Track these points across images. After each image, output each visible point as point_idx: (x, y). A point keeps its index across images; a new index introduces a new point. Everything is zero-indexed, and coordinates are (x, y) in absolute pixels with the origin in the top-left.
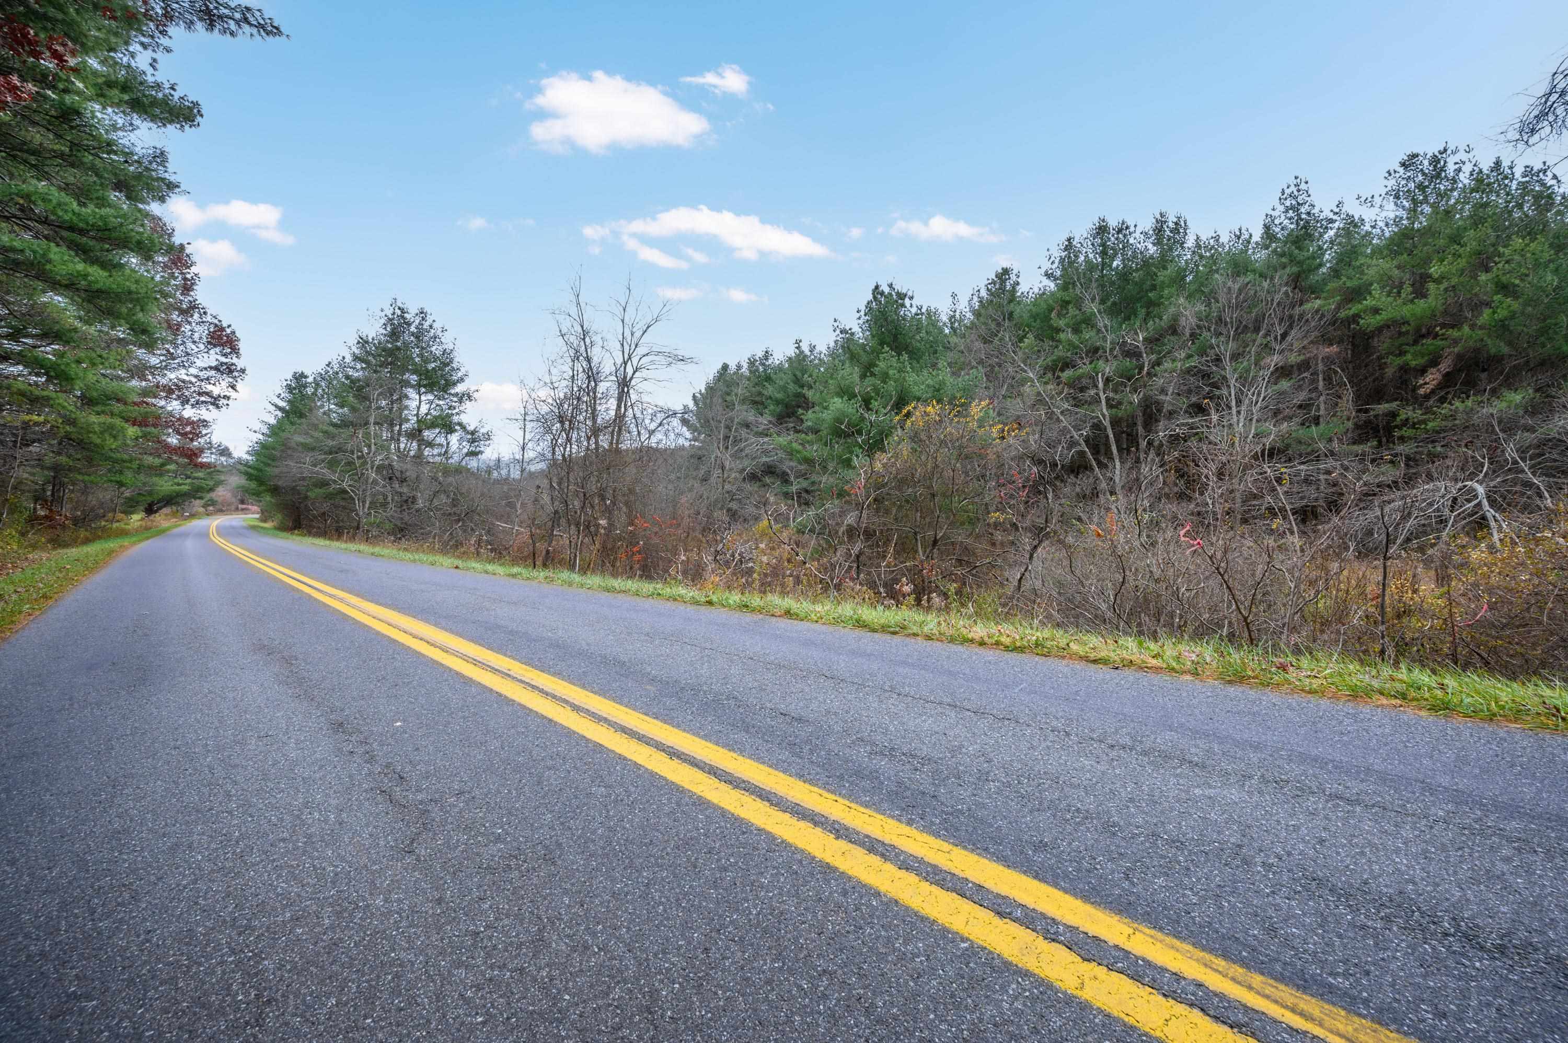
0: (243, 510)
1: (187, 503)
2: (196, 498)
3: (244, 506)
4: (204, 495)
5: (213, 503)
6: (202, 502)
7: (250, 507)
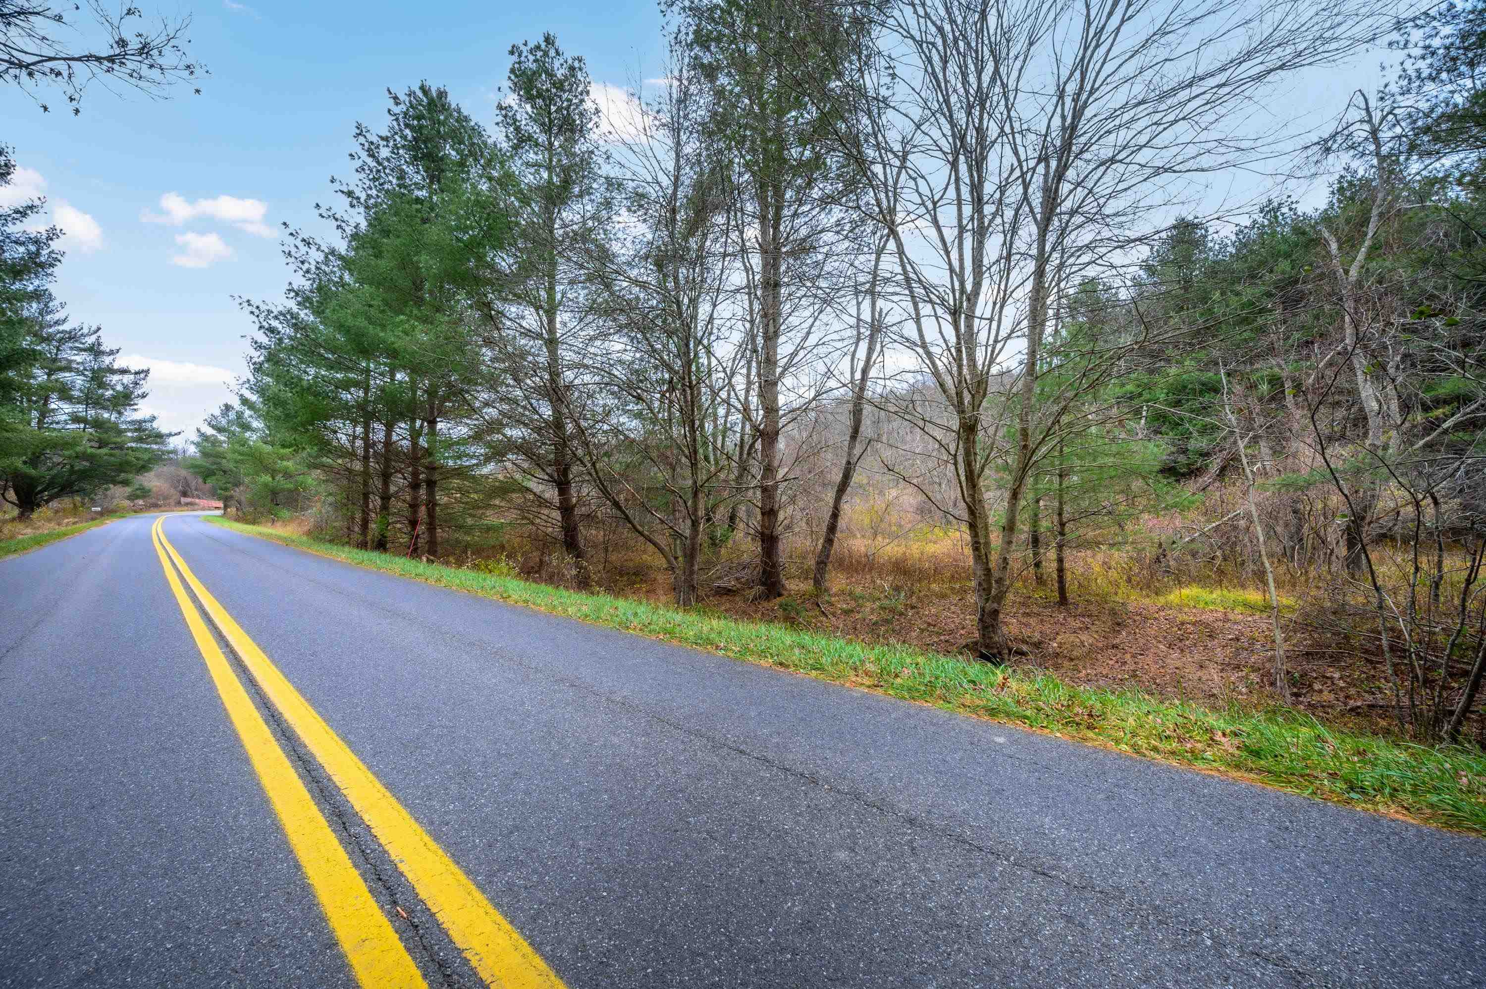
0: (187, 504)
1: (100, 492)
2: (115, 483)
3: (189, 500)
4: (130, 476)
5: (143, 493)
6: (128, 490)
7: (197, 501)
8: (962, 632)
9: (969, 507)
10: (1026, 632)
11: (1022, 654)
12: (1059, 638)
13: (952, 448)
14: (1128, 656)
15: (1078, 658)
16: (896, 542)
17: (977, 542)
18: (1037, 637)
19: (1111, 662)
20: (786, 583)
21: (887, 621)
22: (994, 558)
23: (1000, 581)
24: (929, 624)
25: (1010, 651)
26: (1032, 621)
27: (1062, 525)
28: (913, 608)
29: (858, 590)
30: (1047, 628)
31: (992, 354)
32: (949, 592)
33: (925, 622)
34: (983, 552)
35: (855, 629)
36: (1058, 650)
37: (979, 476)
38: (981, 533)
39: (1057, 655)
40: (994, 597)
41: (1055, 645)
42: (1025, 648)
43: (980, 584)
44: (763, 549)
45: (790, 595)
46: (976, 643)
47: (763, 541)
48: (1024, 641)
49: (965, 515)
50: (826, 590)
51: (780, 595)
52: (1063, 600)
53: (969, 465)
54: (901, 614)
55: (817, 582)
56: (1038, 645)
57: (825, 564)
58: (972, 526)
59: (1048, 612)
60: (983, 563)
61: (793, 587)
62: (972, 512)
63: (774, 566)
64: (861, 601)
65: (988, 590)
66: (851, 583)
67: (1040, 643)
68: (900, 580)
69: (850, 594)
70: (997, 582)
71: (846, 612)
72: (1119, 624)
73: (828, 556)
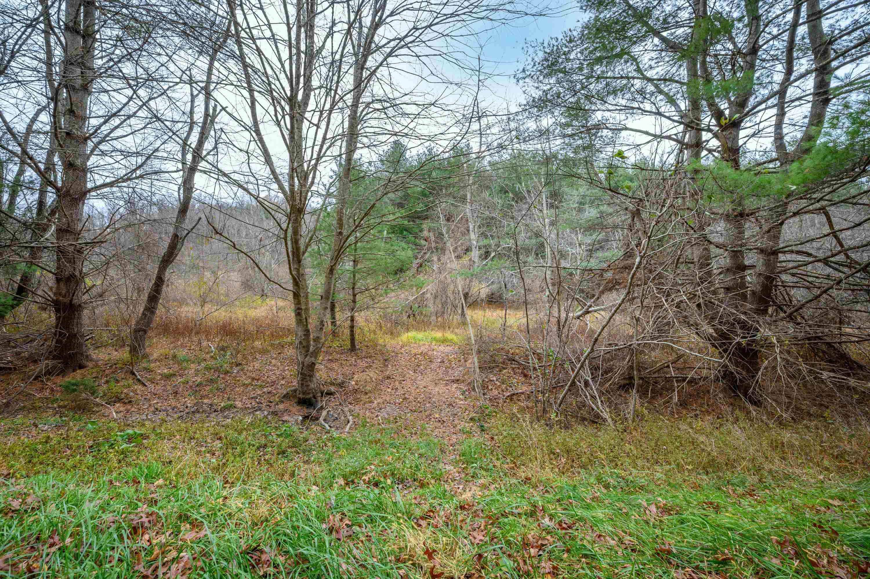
8: (283, 382)
9: (294, 279)
10: (333, 375)
11: (330, 394)
12: (356, 377)
13: (284, 226)
14: (397, 383)
15: (370, 392)
16: (223, 309)
17: (299, 309)
18: (340, 378)
19: (389, 390)
20: (94, 354)
21: (211, 381)
22: (313, 322)
23: (317, 339)
24: (253, 379)
25: (322, 393)
26: (335, 366)
27: (354, 295)
28: (238, 365)
29: (182, 353)
30: (348, 370)
31: (319, 154)
32: (269, 348)
33: (249, 377)
34: (304, 316)
35: (176, 393)
36: (356, 387)
37: (304, 253)
38: (303, 300)
39: (356, 391)
40: (312, 353)
41: (353, 383)
42: (332, 389)
43: (301, 343)
44: (58, 319)
45: (97, 366)
46: (295, 391)
47: (57, 311)
48: (332, 384)
49: (290, 286)
50: (145, 356)
51: (81, 367)
52: (353, 348)
53: (296, 242)
54: (226, 373)
55: (134, 350)
56: (341, 385)
57: (145, 332)
58: (296, 295)
59: (343, 357)
60: (304, 325)
61: (101, 356)
62: (296, 282)
63: (73, 336)
64: (185, 364)
65: (307, 348)
66: (175, 347)
67: (343, 383)
68: (228, 341)
69: (175, 356)
70: (315, 340)
71: (167, 377)
72: (386, 360)
73: (148, 324)
